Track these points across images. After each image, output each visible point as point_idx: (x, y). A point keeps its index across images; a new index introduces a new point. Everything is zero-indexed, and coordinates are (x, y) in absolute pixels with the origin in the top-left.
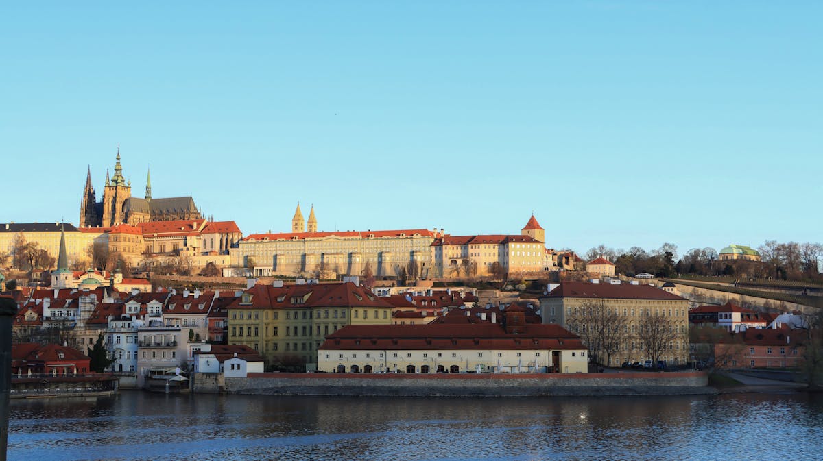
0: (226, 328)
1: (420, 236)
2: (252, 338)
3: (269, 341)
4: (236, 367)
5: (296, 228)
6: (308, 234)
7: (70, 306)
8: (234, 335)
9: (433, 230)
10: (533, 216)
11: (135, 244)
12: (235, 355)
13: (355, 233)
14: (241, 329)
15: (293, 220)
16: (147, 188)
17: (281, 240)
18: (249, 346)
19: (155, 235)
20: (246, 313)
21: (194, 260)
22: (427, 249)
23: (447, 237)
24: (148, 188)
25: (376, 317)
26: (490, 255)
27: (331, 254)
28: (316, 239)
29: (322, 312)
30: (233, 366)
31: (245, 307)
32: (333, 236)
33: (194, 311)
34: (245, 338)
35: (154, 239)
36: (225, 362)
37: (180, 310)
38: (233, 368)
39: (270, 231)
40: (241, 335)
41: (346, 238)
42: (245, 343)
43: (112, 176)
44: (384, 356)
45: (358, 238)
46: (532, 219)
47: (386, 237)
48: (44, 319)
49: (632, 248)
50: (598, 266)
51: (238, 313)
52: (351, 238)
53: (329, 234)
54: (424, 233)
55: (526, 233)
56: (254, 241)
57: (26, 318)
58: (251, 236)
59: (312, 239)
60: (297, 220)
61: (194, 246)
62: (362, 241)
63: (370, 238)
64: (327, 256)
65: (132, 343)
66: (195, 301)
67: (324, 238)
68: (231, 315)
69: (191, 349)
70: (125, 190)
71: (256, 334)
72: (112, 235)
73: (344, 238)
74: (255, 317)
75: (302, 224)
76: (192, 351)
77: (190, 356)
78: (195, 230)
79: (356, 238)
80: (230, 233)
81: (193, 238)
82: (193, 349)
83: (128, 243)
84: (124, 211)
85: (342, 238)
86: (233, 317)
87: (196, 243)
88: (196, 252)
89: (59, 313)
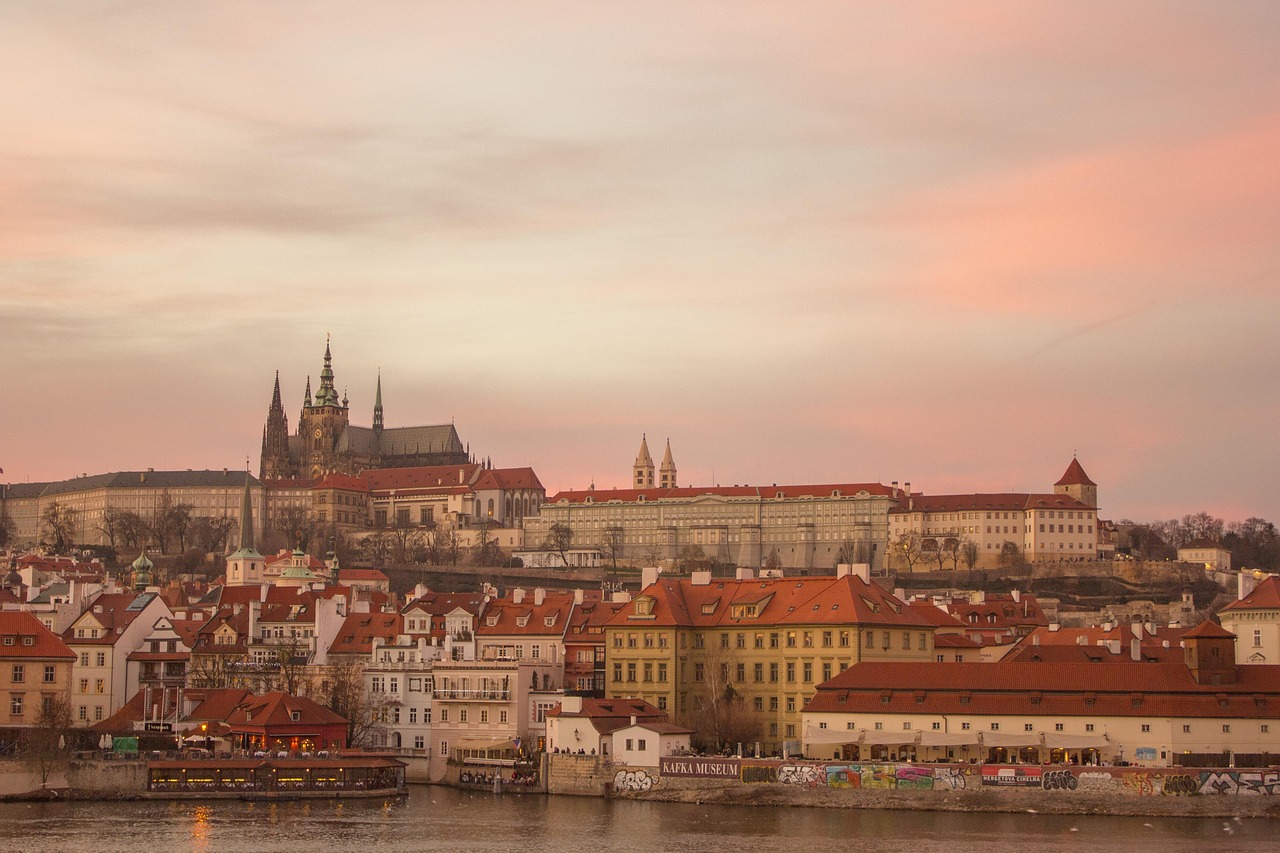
0: (600, 665)
1: (867, 495)
2: (655, 687)
3: (686, 693)
4: (635, 745)
5: (640, 481)
6: (663, 492)
7: (300, 618)
8: (618, 678)
9: (891, 486)
10: (1075, 461)
11: (355, 509)
12: (633, 720)
13: (748, 490)
14: (632, 666)
15: (636, 467)
16: (376, 409)
17: (615, 501)
18: (648, 700)
19: (392, 492)
20: (639, 636)
21: (463, 537)
22: (883, 518)
23: (917, 497)
24: (379, 409)
25: (907, 647)
26: (998, 531)
27: (707, 527)
28: (677, 500)
29: (798, 635)
30: (629, 742)
31: (639, 623)
32: (709, 495)
33: (535, 630)
34: (640, 685)
35: (391, 500)
36: (614, 734)
37: (506, 629)
38: (629, 747)
39: (593, 486)
40: (632, 679)
41: (733, 498)
42: (640, 696)
43: (316, 388)
44: (942, 726)
45: (754, 498)
46: (1075, 464)
47: (806, 497)
48: (250, 641)
49: (1249, 520)
50: (1200, 552)
51: (623, 635)
52: (740, 498)
53: (703, 491)
54: (875, 489)
55: (1061, 490)
56: (566, 503)
57: (217, 641)
58: (561, 495)
59: (670, 500)
60: (641, 467)
61: (460, 512)
62: (762, 504)
63: (777, 499)
64: (699, 531)
65: (420, 691)
66: (536, 610)
67: (694, 499)
68: (612, 640)
69: (535, 706)
70: (338, 414)
71: (662, 677)
72: (317, 492)
73: (729, 498)
74: (661, 644)
75: (650, 473)
76: (538, 709)
77: (534, 719)
78: (462, 484)
79: (750, 498)
80: (523, 489)
81: (459, 498)
82: (540, 706)
83: (344, 507)
84: (336, 451)
85: (725, 499)
86: (616, 644)
87: (463, 506)
88: (463, 523)
89: (278, 630)
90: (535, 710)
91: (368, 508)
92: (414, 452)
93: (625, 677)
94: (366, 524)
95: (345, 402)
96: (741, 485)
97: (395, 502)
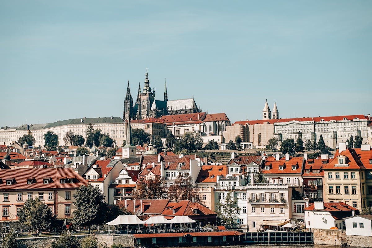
0: (320, 187)
1: (358, 120)
2: (351, 197)
4: (359, 225)
5: (265, 117)
8: (331, 193)
9: (367, 116)
12: (353, 213)
14: (338, 187)
18: (347, 203)
20: (342, 174)
22: (365, 128)
24: (166, 94)
27: (293, 133)
28: (281, 123)
30: (355, 224)
31: (341, 168)
32: (294, 121)
33: (288, 172)
34: (343, 196)
36: (346, 220)
37: (274, 171)
38: (355, 226)
40: (338, 192)
42: (343, 201)
45: (312, 122)
47: (333, 121)
48: (161, 178)
51: (334, 173)
52: (306, 122)
53: (291, 120)
54: (361, 117)
60: (266, 112)
61: (199, 130)
62: (315, 124)
63: (321, 122)
64: (291, 135)
65: (241, 199)
66: (286, 163)
67: (288, 123)
68: (327, 176)
69: (295, 205)
70: (151, 96)
71: (354, 192)
72: (146, 124)
73: (302, 122)
74: (352, 177)
75: (269, 114)
76: (296, 207)
77: (295, 211)
78: (199, 120)
79: (310, 122)
80: (222, 121)
81: (198, 125)
82: (298, 205)
83: (156, 129)
84: (151, 109)
85: (300, 122)
86: (329, 177)
87: (200, 128)
88: (200, 134)
89: (173, 173)
90: (295, 207)
91: (165, 130)
92: (179, 109)
93: (335, 192)
94: (164, 135)
95: (154, 92)
96: (306, 117)
97: (174, 127)
